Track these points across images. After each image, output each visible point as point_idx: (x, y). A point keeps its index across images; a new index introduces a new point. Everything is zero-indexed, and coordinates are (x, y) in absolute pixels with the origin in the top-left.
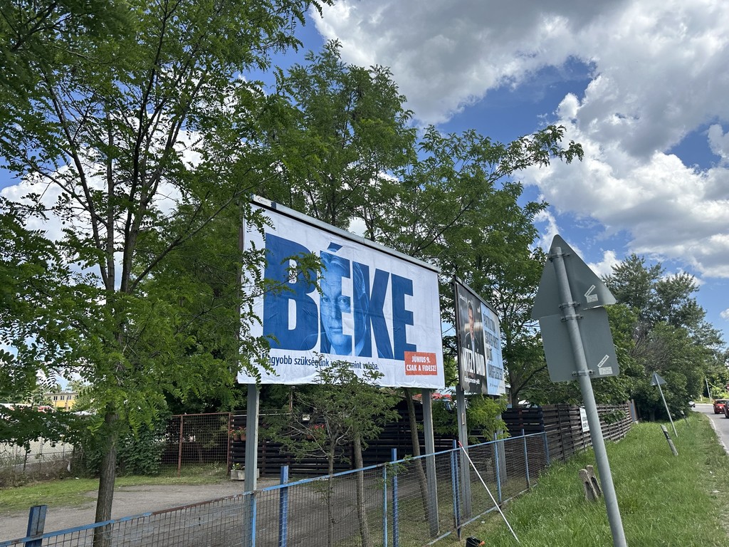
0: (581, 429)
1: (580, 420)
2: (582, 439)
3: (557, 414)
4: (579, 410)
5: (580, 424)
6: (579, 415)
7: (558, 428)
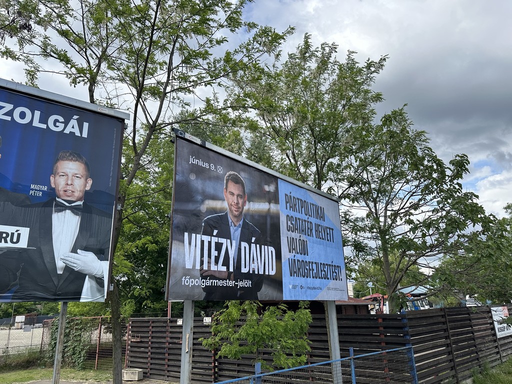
0: (495, 335)
1: (492, 323)
2: (496, 347)
3: (443, 320)
4: (490, 312)
5: (493, 329)
6: (491, 317)
7: (446, 338)
